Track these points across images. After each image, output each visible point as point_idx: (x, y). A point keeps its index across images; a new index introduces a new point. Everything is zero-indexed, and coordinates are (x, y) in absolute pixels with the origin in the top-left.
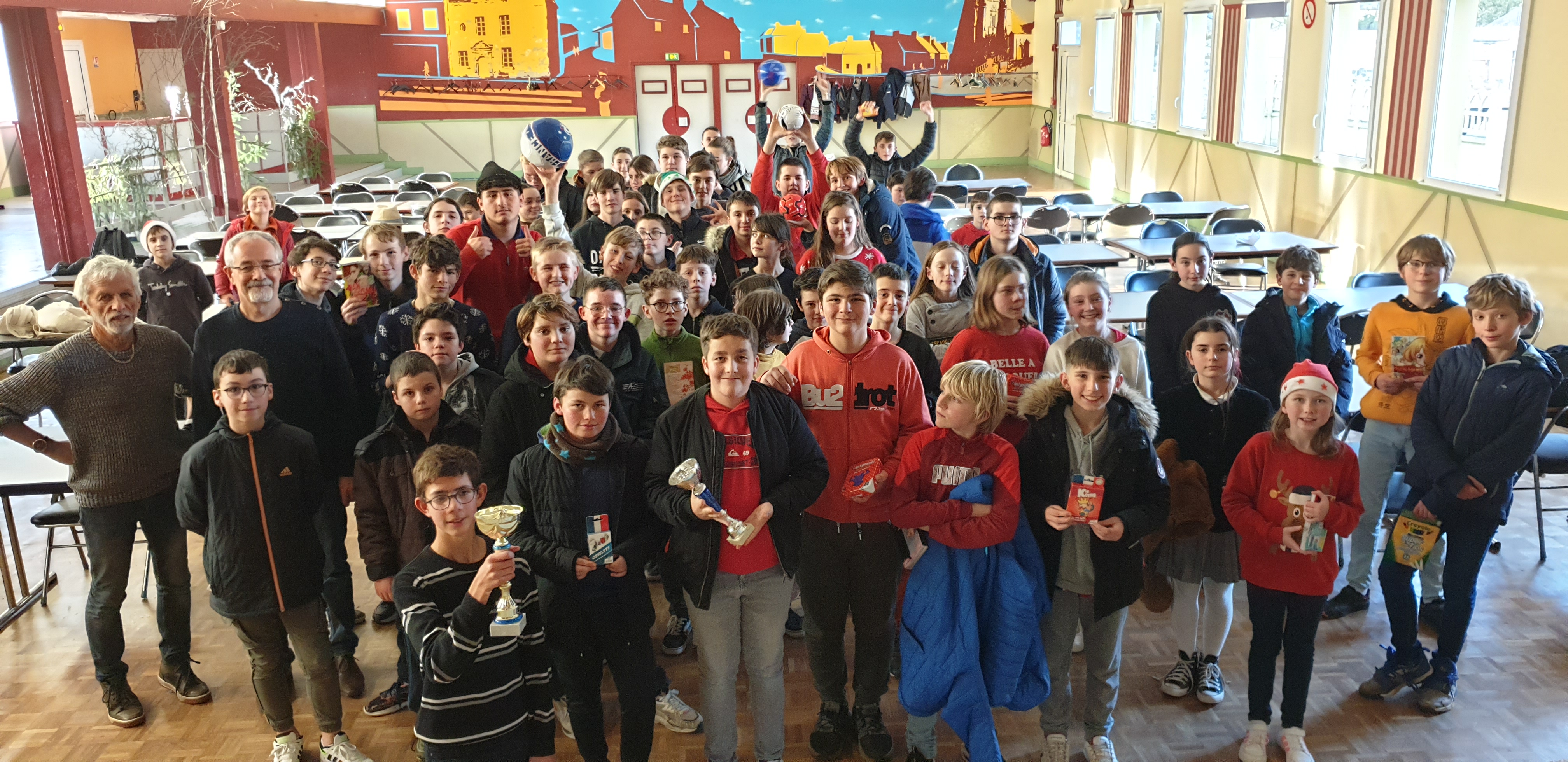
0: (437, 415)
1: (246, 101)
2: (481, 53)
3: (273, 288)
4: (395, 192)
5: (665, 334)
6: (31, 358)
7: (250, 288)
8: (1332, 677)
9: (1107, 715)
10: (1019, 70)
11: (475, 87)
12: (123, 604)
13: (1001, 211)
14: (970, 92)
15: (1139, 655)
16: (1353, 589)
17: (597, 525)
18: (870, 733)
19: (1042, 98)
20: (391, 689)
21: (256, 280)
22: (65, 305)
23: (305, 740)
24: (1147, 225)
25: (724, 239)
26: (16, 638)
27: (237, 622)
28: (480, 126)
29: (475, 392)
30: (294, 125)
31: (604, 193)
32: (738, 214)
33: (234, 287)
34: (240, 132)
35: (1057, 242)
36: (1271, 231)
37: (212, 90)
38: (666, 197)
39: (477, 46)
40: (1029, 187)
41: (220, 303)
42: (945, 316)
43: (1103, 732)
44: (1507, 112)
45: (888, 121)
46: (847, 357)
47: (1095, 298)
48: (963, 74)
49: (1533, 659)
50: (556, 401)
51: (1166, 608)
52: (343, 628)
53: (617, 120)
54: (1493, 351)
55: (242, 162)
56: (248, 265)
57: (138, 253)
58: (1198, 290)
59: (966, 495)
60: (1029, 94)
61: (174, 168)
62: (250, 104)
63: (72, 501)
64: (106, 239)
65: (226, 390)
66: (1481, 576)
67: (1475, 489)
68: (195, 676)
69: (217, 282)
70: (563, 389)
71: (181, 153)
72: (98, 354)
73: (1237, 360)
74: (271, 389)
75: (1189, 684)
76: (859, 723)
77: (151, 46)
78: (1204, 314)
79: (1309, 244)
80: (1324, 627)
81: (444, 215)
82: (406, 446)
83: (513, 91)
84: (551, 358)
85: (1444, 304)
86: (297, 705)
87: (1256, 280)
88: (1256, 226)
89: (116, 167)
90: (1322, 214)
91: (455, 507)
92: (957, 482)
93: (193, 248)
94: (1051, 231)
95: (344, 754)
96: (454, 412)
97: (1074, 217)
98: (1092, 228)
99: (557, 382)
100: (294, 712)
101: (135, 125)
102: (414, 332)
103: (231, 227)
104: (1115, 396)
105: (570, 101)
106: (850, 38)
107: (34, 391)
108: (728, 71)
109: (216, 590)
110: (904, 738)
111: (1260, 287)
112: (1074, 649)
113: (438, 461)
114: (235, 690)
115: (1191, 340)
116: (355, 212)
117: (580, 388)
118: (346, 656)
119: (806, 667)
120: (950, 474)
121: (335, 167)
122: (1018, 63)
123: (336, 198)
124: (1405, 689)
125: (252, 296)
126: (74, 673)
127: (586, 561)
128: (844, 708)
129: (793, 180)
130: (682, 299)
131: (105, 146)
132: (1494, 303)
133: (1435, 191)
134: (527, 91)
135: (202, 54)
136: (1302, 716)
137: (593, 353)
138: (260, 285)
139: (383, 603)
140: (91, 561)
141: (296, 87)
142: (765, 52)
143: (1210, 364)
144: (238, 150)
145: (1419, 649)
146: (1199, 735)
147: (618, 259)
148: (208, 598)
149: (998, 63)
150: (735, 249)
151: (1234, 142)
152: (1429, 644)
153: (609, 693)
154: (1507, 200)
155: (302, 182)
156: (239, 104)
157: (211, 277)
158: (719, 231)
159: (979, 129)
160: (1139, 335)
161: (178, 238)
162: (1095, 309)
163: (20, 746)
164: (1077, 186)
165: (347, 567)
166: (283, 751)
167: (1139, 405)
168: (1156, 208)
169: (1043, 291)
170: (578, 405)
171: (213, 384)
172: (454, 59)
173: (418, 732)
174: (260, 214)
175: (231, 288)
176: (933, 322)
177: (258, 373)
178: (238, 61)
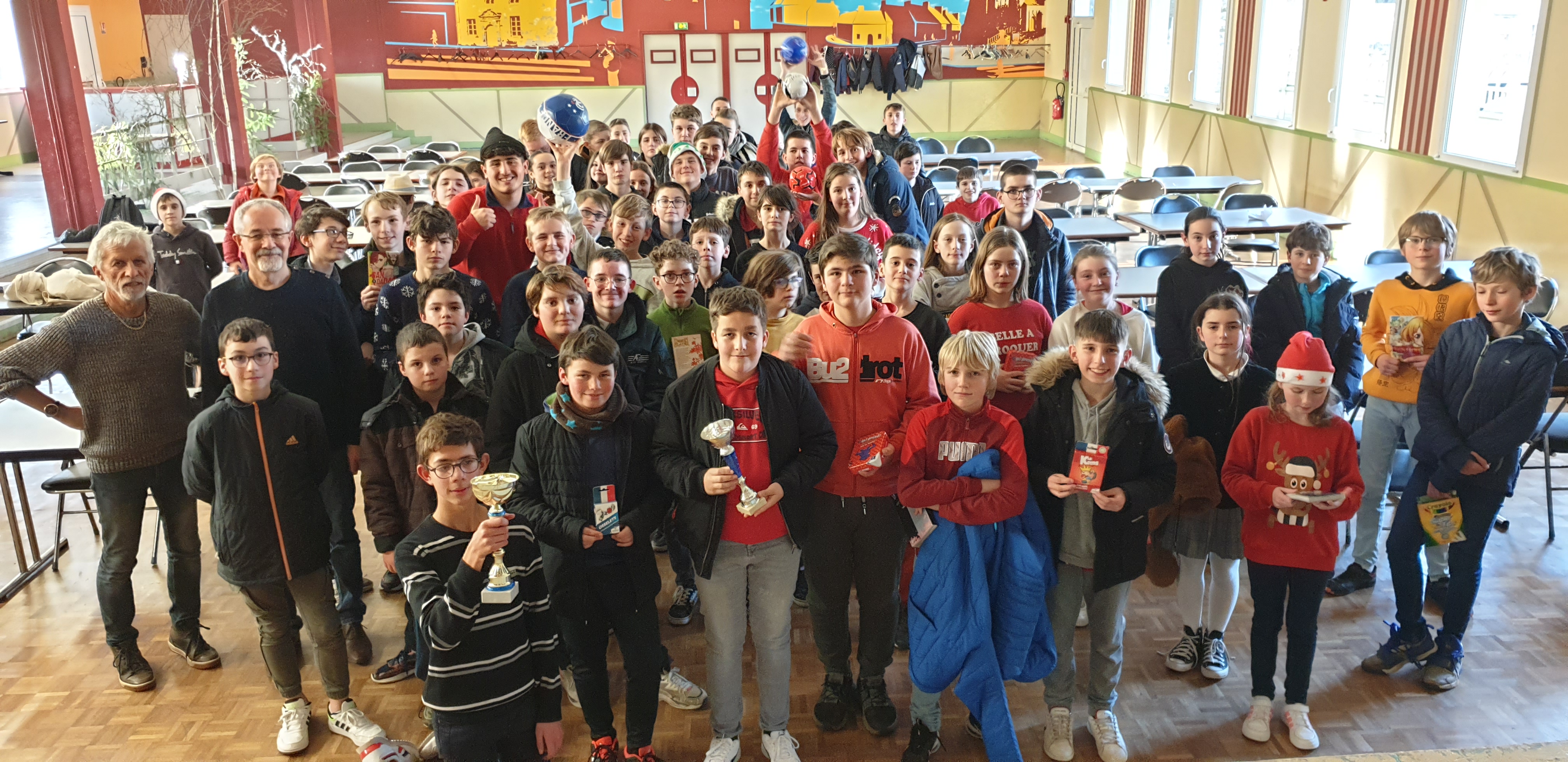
0: (444, 387)
1: (253, 68)
2: (488, 21)
3: (282, 257)
4: (403, 162)
5: (675, 306)
6: (41, 326)
7: (259, 256)
8: (1336, 654)
9: (1110, 690)
10: (1031, 42)
11: (483, 55)
12: (134, 570)
13: (1014, 184)
14: (981, 64)
15: (1143, 630)
16: (1360, 566)
17: (604, 495)
18: (875, 704)
19: (1054, 70)
20: (398, 658)
21: (265, 248)
22: (75, 272)
23: (313, 707)
24: (1158, 200)
25: (735, 210)
26: (28, 602)
27: (244, 589)
28: (488, 95)
29: (481, 363)
30: (301, 93)
31: (612, 164)
32: (750, 185)
33: (243, 254)
34: (248, 99)
35: (1068, 216)
36: (1284, 206)
37: (219, 57)
38: (675, 169)
39: (486, 15)
40: (1041, 160)
41: (229, 271)
42: (951, 290)
43: (1106, 706)
44: (1526, 87)
45: (899, 92)
46: (851, 330)
47: (1103, 273)
48: (975, 45)
49: (1539, 637)
50: (561, 372)
51: (1171, 582)
52: (351, 596)
53: (626, 90)
54: (1497, 325)
55: (250, 130)
56: (257, 233)
57: (146, 220)
58: (1210, 265)
59: (975, 469)
60: (1041, 66)
61: (182, 136)
62: (257, 71)
63: (83, 468)
64: (114, 207)
65: (231, 359)
66: (1486, 554)
67: (1478, 466)
68: (204, 642)
69: (226, 250)
70: (568, 359)
71: (189, 121)
72: (110, 320)
73: (1248, 336)
74: (277, 358)
75: (1194, 658)
76: (864, 694)
77: (158, 12)
78: (1214, 290)
79: (1321, 220)
80: (1327, 604)
81: (451, 182)
82: (414, 418)
83: (521, 60)
84: (560, 329)
85: (1448, 280)
86: (305, 672)
87: (1269, 255)
88: (1268, 201)
89: (124, 134)
90: (1336, 190)
91: (459, 476)
92: (964, 457)
93: (201, 216)
94: (1062, 205)
95: (351, 720)
96: (459, 383)
97: (1085, 191)
98: (1104, 202)
99: (562, 352)
100: (302, 678)
101: (143, 92)
102: (419, 302)
103: (239, 195)
104: (1123, 370)
105: (578, 71)
106: (861, 8)
107: (47, 355)
108: (737, 41)
109: (223, 558)
110: (909, 710)
111: (1272, 263)
112: (1078, 624)
113: (444, 430)
114: (244, 656)
115: (1202, 317)
116: (363, 181)
117: (585, 358)
118: (353, 624)
119: (811, 639)
120: (957, 450)
121: (343, 137)
122: (1030, 35)
123: (344, 167)
124: (1408, 666)
125: (261, 265)
126: (86, 637)
127: (592, 531)
128: (848, 680)
129: (799, 153)
130: (692, 270)
131: (113, 113)
132: (1494, 277)
133: (1451, 167)
134: (535, 60)
135: (209, 20)
136: (1306, 693)
137: (598, 324)
138: (269, 254)
139: (389, 573)
140: (103, 529)
141: (304, 55)
142: (775, 21)
143: (1220, 341)
144: (246, 118)
145: (1423, 627)
146: (1202, 710)
147: (626, 231)
148: (216, 565)
149: (1011, 34)
150: (746, 220)
151: (1248, 116)
152: (1434, 623)
153: (615, 663)
154: (1524, 176)
155: (310, 150)
156: (247, 71)
157: (220, 245)
158: (730, 201)
159: (991, 101)
160: (1149, 310)
161: (189, 204)
162: (1103, 284)
163: (32, 709)
164: (1088, 160)
165: (356, 535)
166: (292, 716)
167: (1149, 380)
168: (1167, 183)
169: (1057, 265)
170: (583, 375)
171: (219, 353)
172: (462, 27)
173: (426, 701)
174: (267, 182)
175: (240, 256)
176: (939, 295)
177: (263, 341)
178: (245, 28)
